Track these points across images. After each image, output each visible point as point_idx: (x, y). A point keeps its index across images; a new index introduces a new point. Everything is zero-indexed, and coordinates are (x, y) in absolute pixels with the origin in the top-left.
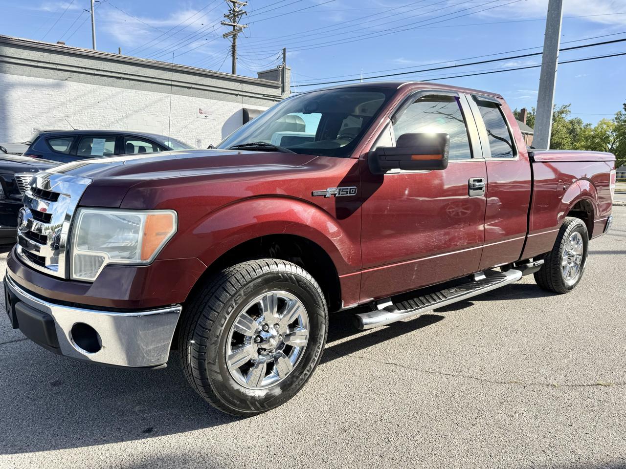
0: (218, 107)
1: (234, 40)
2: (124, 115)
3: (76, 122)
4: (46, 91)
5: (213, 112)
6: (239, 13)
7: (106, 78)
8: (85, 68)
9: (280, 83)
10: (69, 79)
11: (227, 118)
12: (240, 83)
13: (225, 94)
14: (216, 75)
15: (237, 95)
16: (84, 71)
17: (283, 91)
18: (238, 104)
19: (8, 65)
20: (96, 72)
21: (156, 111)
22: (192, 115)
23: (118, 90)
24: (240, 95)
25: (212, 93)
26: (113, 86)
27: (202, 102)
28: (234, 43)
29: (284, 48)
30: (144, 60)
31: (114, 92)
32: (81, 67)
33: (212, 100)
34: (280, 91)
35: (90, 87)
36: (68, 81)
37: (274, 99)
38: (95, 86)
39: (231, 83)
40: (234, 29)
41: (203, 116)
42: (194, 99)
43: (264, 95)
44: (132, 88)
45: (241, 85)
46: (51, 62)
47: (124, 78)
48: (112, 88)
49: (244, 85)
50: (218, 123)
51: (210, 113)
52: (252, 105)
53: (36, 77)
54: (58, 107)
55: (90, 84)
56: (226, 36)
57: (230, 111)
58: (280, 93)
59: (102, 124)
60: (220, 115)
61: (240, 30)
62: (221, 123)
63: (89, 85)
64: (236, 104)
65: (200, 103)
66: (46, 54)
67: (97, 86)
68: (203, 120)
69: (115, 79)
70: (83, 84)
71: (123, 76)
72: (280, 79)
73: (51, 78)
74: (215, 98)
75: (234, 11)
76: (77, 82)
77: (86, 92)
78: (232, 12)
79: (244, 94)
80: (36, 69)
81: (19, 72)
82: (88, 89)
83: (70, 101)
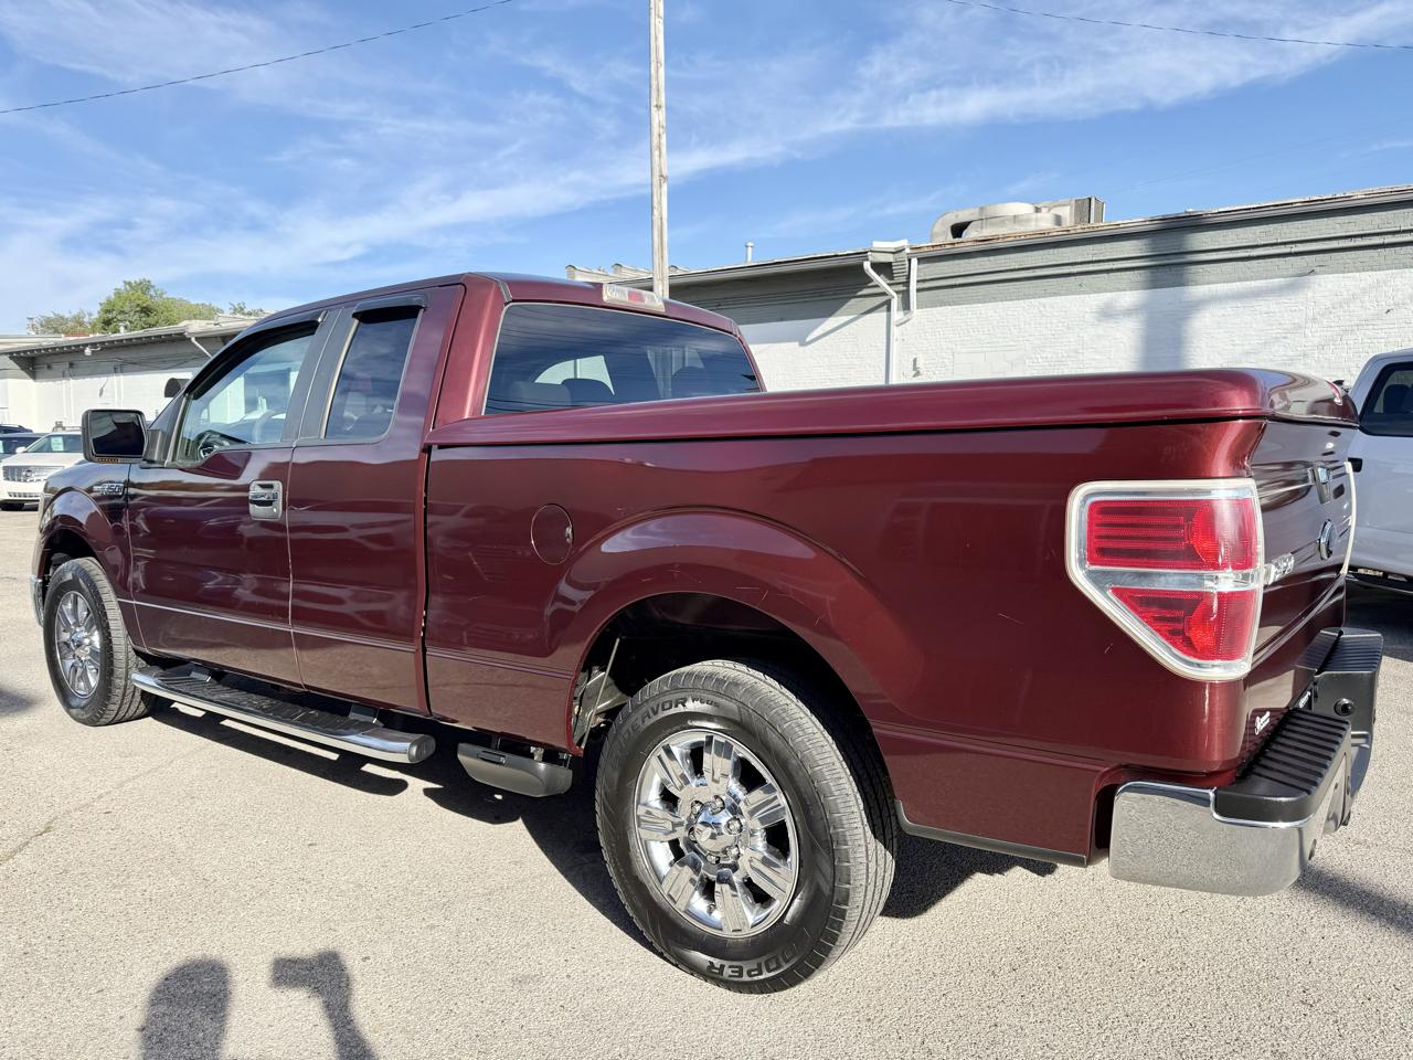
3: (1322, 367)
4: (1262, 305)
8: (1362, 236)
16: (1359, 242)
32: (1355, 236)
35: (1368, 278)
36: (1316, 274)
38: (1382, 274)
46: (1279, 241)
53: (1246, 279)
54: (1285, 338)
55: (1372, 270)
63: (1366, 275)
66: (1271, 227)
67: (1388, 272)
70: (1350, 274)
73: (1277, 276)
76: (1337, 272)
77: (1358, 291)
80: (1247, 263)
81: (1213, 278)
82: (1363, 285)
83: (1314, 319)
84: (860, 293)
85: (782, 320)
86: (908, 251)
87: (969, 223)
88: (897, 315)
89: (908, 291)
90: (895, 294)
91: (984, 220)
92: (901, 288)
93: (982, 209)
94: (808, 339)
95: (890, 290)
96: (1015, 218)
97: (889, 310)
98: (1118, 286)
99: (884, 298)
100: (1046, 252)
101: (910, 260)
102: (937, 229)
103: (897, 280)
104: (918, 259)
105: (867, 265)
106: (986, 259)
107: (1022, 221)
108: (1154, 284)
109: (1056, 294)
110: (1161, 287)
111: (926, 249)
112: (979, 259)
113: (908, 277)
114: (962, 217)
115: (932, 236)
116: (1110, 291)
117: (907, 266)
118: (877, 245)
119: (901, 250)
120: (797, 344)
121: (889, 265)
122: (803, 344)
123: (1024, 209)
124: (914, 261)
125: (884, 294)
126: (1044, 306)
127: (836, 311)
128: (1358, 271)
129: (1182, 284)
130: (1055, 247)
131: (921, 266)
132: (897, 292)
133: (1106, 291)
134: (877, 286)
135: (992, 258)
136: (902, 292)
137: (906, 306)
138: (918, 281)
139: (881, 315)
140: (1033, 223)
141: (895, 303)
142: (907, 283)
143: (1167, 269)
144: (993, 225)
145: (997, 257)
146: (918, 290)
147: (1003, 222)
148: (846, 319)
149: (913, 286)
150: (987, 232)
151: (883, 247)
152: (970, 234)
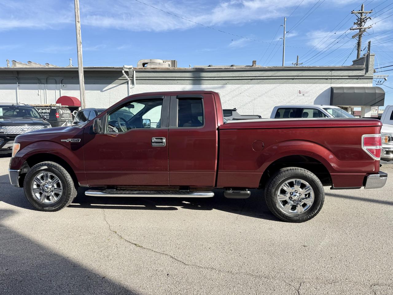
0: (312, 88)
1: (360, 38)
2: (253, 99)
5: (308, 92)
6: (364, 19)
7: (245, 80)
9: (364, 66)
10: (227, 83)
11: (318, 94)
12: (330, 71)
13: (318, 80)
14: (312, 68)
15: (327, 79)
16: (235, 78)
17: (367, 71)
18: (328, 84)
19: (203, 81)
20: (240, 78)
21: (271, 95)
22: (294, 95)
23: (251, 85)
24: (329, 79)
25: (309, 80)
26: (249, 84)
27: (301, 87)
28: (359, 41)
29: (369, 41)
30: (266, 67)
31: (249, 87)
33: (308, 84)
34: (364, 72)
35: (237, 86)
37: (358, 78)
38: (239, 86)
39: (323, 72)
40: (360, 31)
41: (302, 94)
42: (296, 85)
43: (349, 76)
44: (258, 83)
45: (331, 72)
47: (254, 79)
48: (248, 85)
49: (333, 72)
50: (312, 98)
51: (307, 93)
52: (339, 84)
56: (353, 37)
57: (321, 90)
58: (364, 73)
59: (241, 104)
60: (314, 93)
61: (364, 31)
62: (314, 98)
63: (236, 85)
64: (326, 85)
65: (300, 87)
66: (218, 73)
68: (301, 97)
69: (250, 80)
71: (254, 78)
72: (365, 64)
73: (219, 84)
74: (310, 83)
75: (361, 19)
77: (235, 89)
78: (359, 20)
79: (332, 77)
80: (214, 81)
81: (207, 83)
82: (236, 87)
83: (227, 94)
84: (119, 79)
85: (94, 84)
86: (132, 69)
87: (148, 63)
88: (130, 86)
89: (133, 79)
90: (129, 80)
91: (152, 63)
92: (131, 78)
93: (151, 60)
94: (103, 90)
95: (128, 79)
96: (159, 64)
97: (128, 84)
98: (186, 83)
99: (127, 81)
100: (169, 73)
101: (133, 71)
102: (139, 63)
103: (130, 76)
104: (136, 71)
105: (123, 71)
106: (154, 73)
107: (161, 64)
108: (194, 84)
109: (172, 84)
110: (196, 85)
111: (138, 69)
112: (152, 73)
113: (133, 76)
114: (146, 61)
115: (138, 65)
116: (185, 85)
117: (133, 73)
118: (126, 66)
119: (131, 68)
120: (100, 91)
121: (127, 72)
122: (102, 91)
123: (161, 61)
124: (134, 72)
125: (127, 80)
126: (169, 87)
127: (112, 83)
128: (235, 84)
129: (200, 84)
130: (171, 72)
131: (137, 73)
132: (130, 79)
133: (184, 85)
134: (125, 77)
135: (155, 73)
136: (131, 79)
137: (133, 83)
138: (136, 77)
139: (126, 85)
140: (164, 65)
141: (130, 82)
142: (133, 77)
143: (197, 81)
144: (154, 64)
145: (157, 73)
146: (136, 80)
147: (156, 64)
148: (115, 85)
149: (135, 78)
150: (153, 66)
151: (127, 67)
152: (148, 66)
